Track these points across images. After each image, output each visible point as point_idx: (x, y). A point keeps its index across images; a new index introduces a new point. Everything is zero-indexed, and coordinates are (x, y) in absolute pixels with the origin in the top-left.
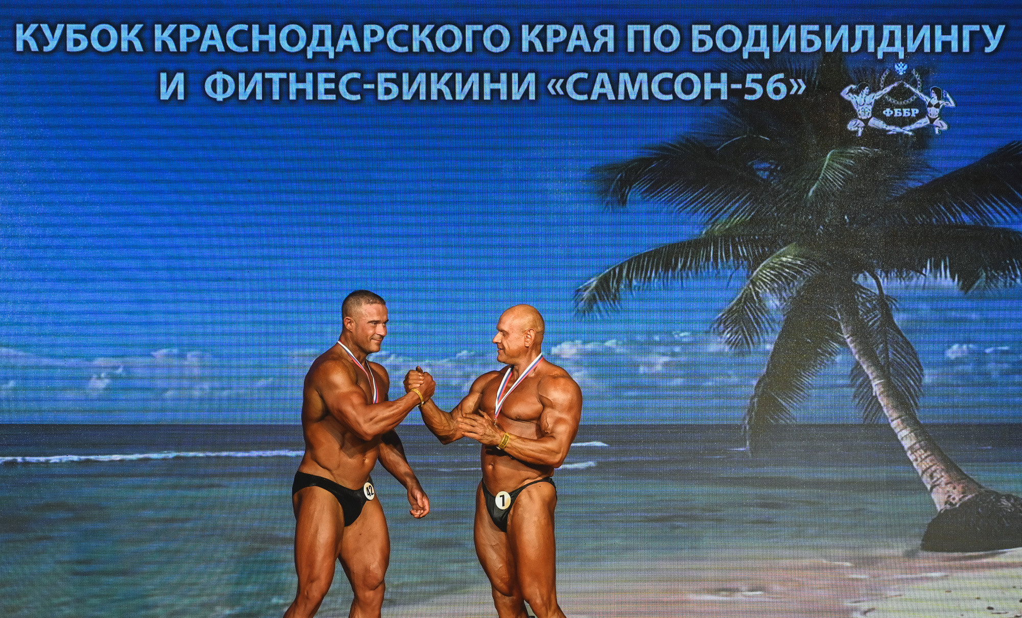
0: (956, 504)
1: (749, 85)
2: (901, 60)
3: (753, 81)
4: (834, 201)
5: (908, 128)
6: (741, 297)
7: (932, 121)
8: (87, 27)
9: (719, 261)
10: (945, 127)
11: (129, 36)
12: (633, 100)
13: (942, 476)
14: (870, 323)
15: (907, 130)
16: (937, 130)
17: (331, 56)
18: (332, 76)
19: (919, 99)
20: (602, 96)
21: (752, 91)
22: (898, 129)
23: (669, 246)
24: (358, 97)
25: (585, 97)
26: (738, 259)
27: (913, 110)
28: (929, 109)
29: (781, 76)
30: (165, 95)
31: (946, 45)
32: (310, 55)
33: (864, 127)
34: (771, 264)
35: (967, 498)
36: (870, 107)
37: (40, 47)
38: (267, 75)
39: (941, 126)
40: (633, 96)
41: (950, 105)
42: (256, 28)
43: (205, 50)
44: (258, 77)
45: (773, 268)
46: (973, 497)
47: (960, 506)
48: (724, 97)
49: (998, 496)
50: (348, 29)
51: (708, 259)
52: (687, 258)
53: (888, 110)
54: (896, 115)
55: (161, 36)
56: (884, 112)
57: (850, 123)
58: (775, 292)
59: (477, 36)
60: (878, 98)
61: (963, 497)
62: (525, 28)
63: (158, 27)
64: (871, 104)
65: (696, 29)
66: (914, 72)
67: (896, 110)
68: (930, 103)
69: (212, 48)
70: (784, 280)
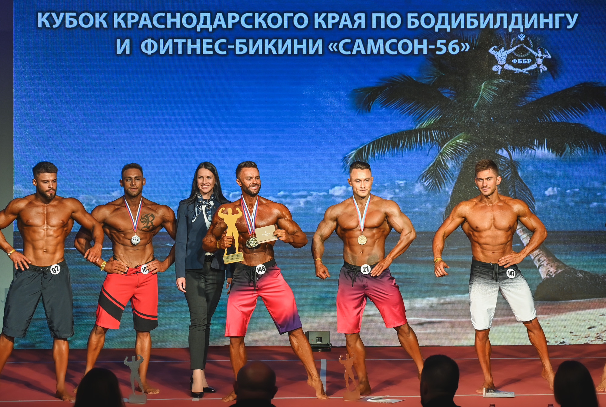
0: (552, 275)
1: (438, 46)
2: (522, 33)
3: (441, 44)
4: (485, 110)
5: (526, 69)
6: (435, 162)
7: (539, 65)
8: (76, 14)
9: (422, 142)
10: (546, 69)
11: (100, 20)
12: (375, 54)
13: (545, 260)
14: (505, 176)
15: (525, 71)
16: (541, 70)
17: (210, 30)
18: (211, 41)
19: (531, 53)
20: (359, 52)
21: (440, 50)
22: (520, 70)
23: (395, 134)
24: (225, 53)
25: (349, 53)
26: (433, 141)
27: (528, 60)
28: (537, 59)
29: (456, 41)
30: (119, 52)
31: (546, 24)
32: (199, 30)
33: (502, 69)
34: (451, 144)
35: (558, 272)
36: (505, 58)
37: (51, 25)
38: (175, 41)
39: (544, 68)
40: (375, 52)
41: (548, 57)
42: (169, 15)
43: (141, 27)
44: (170, 41)
45: (451, 146)
46: (561, 271)
47: (554, 276)
48: (425, 52)
49: (576, 272)
50: (219, 15)
51: (416, 141)
52: (405, 140)
53: (515, 60)
54: (519, 63)
55: (117, 19)
56: (512, 61)
57: (494, 67)
58: (453, 159)
59: (290, 19)
60: (509, 53)
61: (557, 271)
62: (316, 15)
63: (116, 15)
64: (505, 56)
65: (410, 15)
66: (529, 39)
67: (519, 60)
68: (537, 56)
69: (145, 26)
70: (458, 152)
